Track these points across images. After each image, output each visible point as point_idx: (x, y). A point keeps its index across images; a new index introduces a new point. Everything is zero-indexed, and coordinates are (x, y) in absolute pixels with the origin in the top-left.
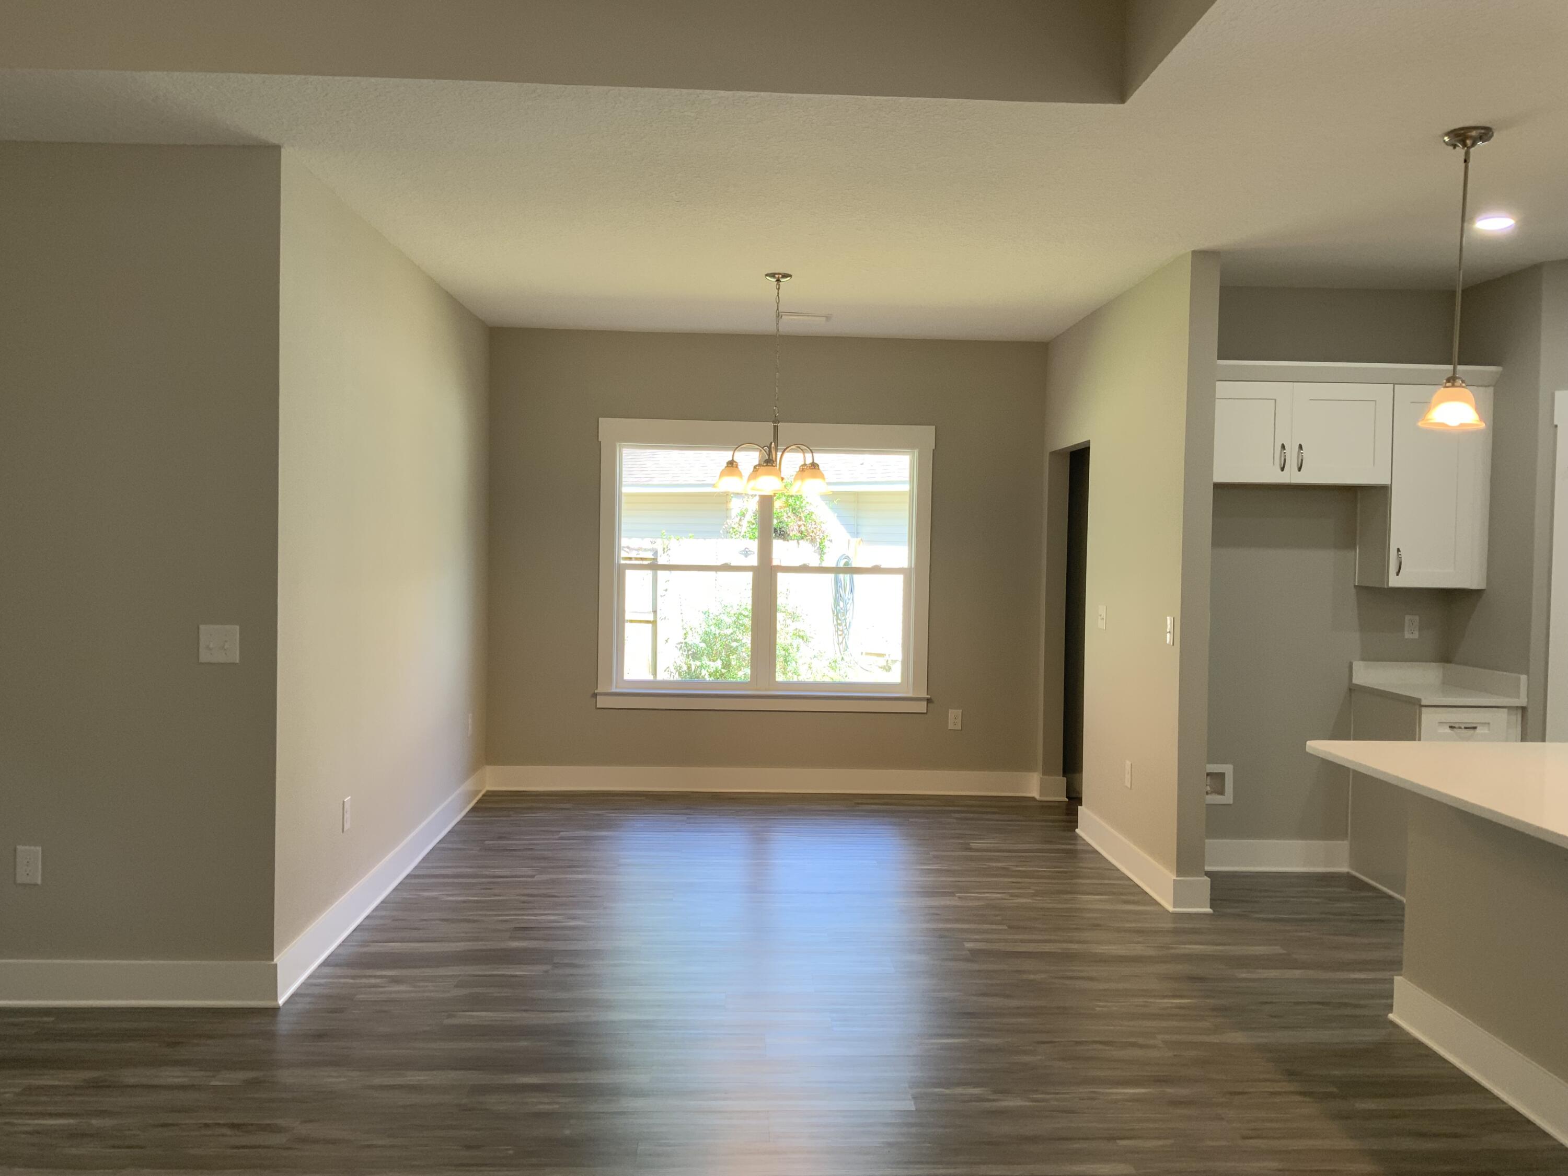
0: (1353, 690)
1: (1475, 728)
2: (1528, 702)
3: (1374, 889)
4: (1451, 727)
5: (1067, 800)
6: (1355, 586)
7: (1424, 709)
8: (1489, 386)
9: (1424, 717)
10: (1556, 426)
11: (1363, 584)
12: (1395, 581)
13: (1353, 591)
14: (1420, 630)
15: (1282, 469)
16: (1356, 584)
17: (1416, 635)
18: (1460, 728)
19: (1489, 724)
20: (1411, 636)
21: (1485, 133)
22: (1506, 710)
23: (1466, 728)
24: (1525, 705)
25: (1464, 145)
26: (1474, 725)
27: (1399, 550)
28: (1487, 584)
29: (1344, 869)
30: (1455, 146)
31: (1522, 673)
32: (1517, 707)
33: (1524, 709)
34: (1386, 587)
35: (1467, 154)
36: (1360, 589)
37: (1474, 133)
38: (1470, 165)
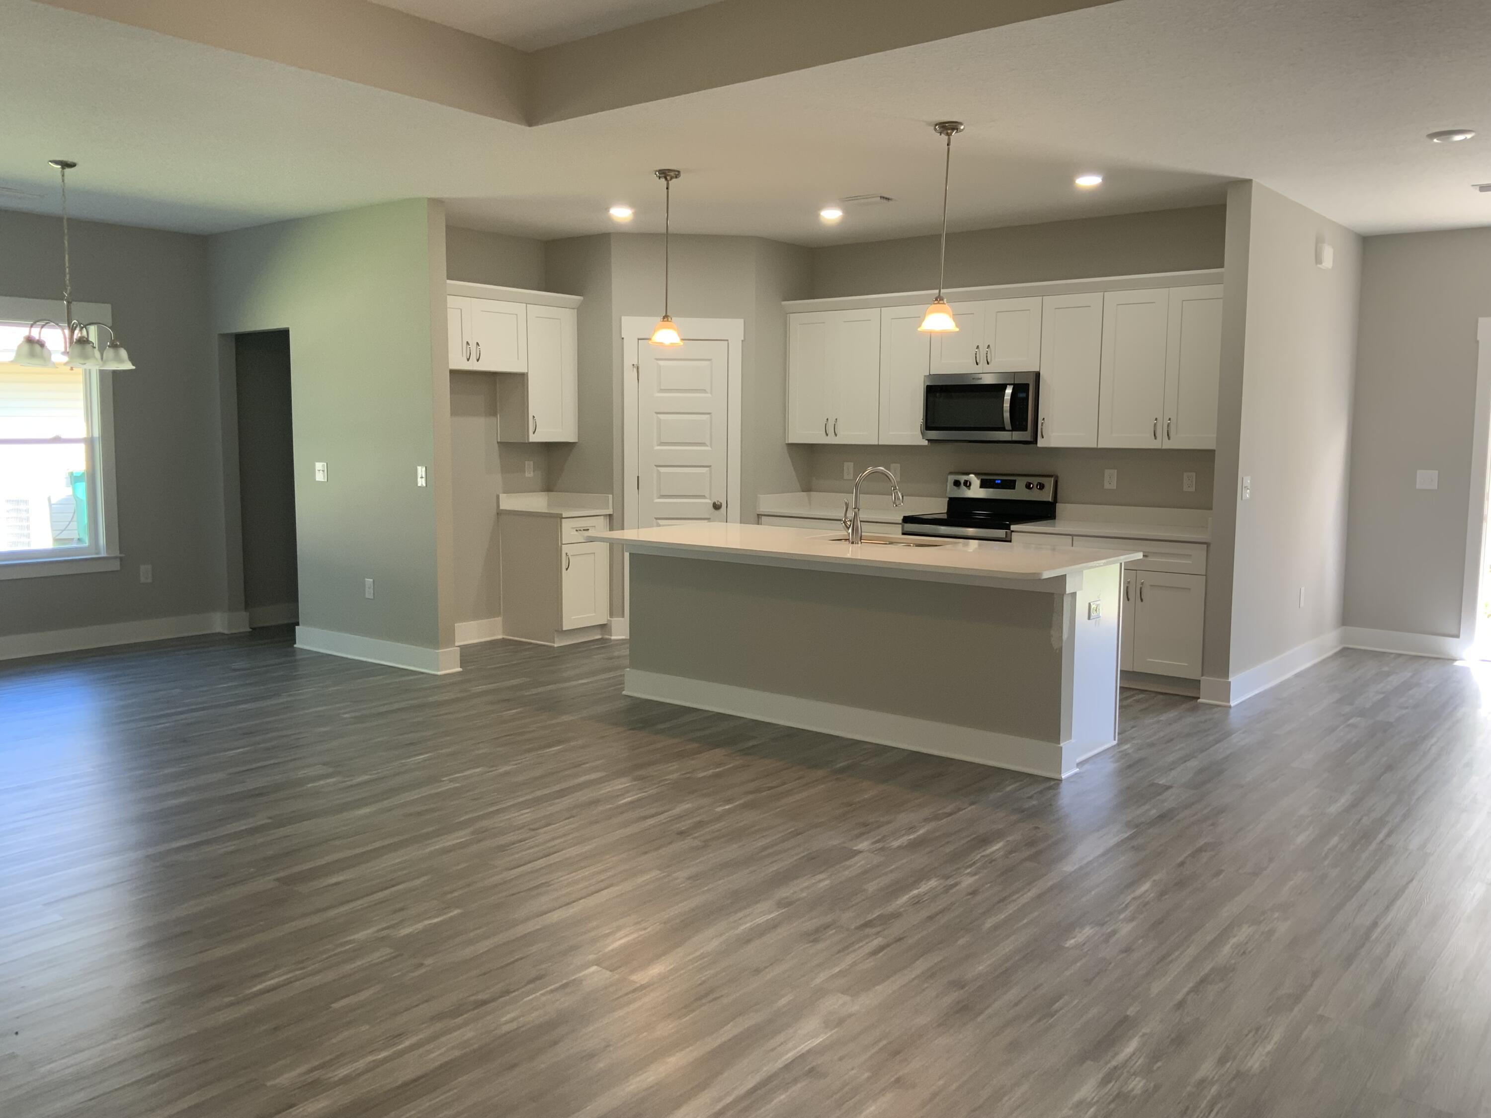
0: (500, 513)
1: (588, 530)
2: (613, 511)
3: (531, 643)
4: (577, 530)
5: (251, 630)
6: (498, 442)
7: (563, 520)
8: (574, 309)
9: (563, 525)
10: (623, 338)
11: (503, 441)
12: (533, 438)
13: (496, 446)
14: (534, 472)
15: (468, 360)
16: (499, 441)
17: (532, 475)
18: (580, 530)
19: (595, 526)
20: (529, 475)
21: (677, 174)
22: (602, 517)
23: (584, 530)
24: (612, 513)
25: (666, 179)
26: (588, 528)
27: (534, 417)
28: (578, 439)
29: (500, 637)
30: (660, 178)
31: (610, 494)
32: (606, 515)
33: (610, 516)
34: (527, 442)
35: (668, 184)
36: (500, 444)
37: (672, 174)
38: (670, 191)
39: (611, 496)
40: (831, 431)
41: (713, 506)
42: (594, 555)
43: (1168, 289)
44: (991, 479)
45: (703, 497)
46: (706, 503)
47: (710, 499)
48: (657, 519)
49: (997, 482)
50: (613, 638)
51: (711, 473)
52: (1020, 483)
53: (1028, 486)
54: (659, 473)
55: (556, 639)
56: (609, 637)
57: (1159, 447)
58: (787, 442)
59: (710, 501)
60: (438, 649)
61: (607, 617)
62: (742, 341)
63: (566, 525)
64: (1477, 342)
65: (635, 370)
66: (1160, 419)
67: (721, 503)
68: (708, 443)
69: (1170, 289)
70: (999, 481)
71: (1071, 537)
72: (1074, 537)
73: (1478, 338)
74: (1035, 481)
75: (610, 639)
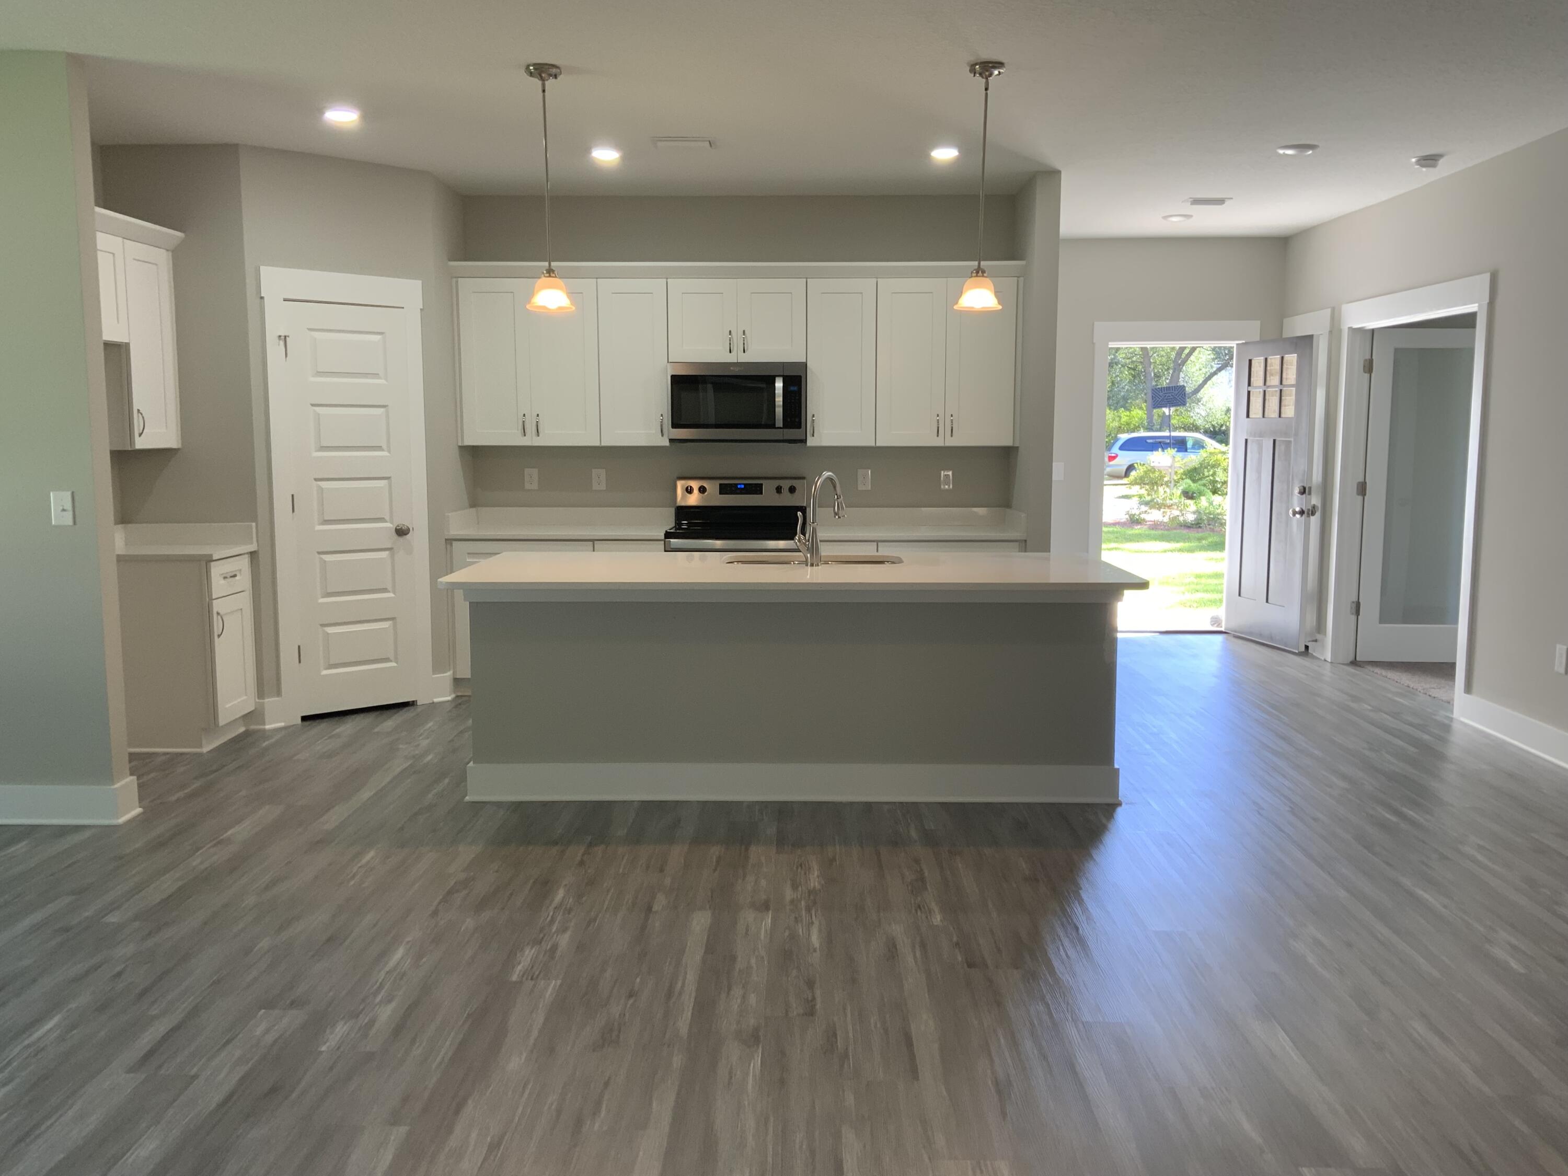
0: (119, 560)
1: (235, 576)
2: (260, 547)
4: (227, 577)
7: (211, 564)
8: (169, 250)
9: (212, 571)
10: (263, 297)
11: (114, 449)
12: (141, 443)
13: (108, 457)
19: (241, 569)
22: (247, 556)
23: (231, 576)
24: (258, 550)
26: (235, 573)
27: (139, 411)
28: (183, 444)
31: (252, 522)
33: (254, 553)
34: (133, 448)
35: (544, 85)
39: (254, 524)
40: (531, 429)
41: (397, 533)
42: (242, 613)
43: (946, 279)
44: (732, 484)
45: (382, 520)
46: (386, 528)
47: (392, 523)
48: (319, 553)
49: (739, 486)
50: (267, 727)
51: (390, 486)
52: (768, 487)
53: (779, 490)
54: (321, 490)
55: (204, 742)
56: (262, 727)
57: (942, 444)
58: (460, 444)
59: (391, 526)
60: (113, 784)
61: (255, 699)
62: (421, 309)
63: (216, 570)
64: (1093, 344)
65: (282, 343)
66: (941, 415)
67: (408, 527)
68: (385, 447)
69: (948, 279)
70: (743, 486)
71: (876, 543)
72: (879, 544)
73: (1094, 341)
74: (786, 485)
75: (264, 730)
